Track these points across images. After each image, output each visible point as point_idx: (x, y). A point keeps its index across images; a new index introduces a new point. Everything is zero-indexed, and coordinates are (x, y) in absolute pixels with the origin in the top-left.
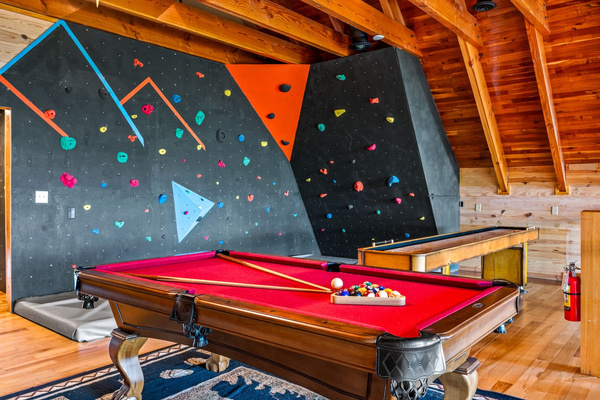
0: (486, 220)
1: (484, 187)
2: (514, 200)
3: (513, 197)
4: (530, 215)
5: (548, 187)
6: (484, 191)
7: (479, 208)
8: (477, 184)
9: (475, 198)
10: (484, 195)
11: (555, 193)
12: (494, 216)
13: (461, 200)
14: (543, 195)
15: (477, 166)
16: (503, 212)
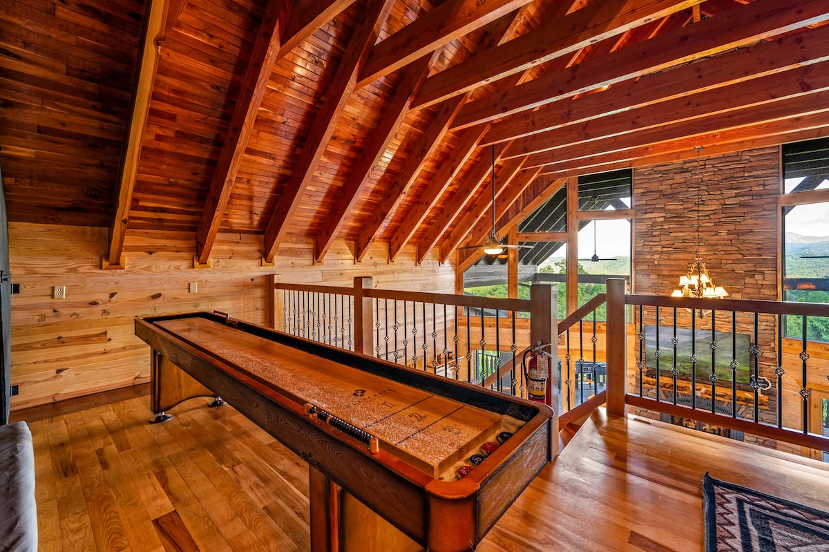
0: (78, 311)
1: (70, 258)
2: (132, 276)
3: (130, 272)
4: (159, 295)
5: (184, 259)
6: (72, 264)
7: (62, 293)
8: (54, 251)
9: (50, 276)
10: (74, 270)
11: (193, 266)
12: (94, 303)
13: (13, 281)
14: (177, 268)
15: (55, 222)
16: (112, 295)
